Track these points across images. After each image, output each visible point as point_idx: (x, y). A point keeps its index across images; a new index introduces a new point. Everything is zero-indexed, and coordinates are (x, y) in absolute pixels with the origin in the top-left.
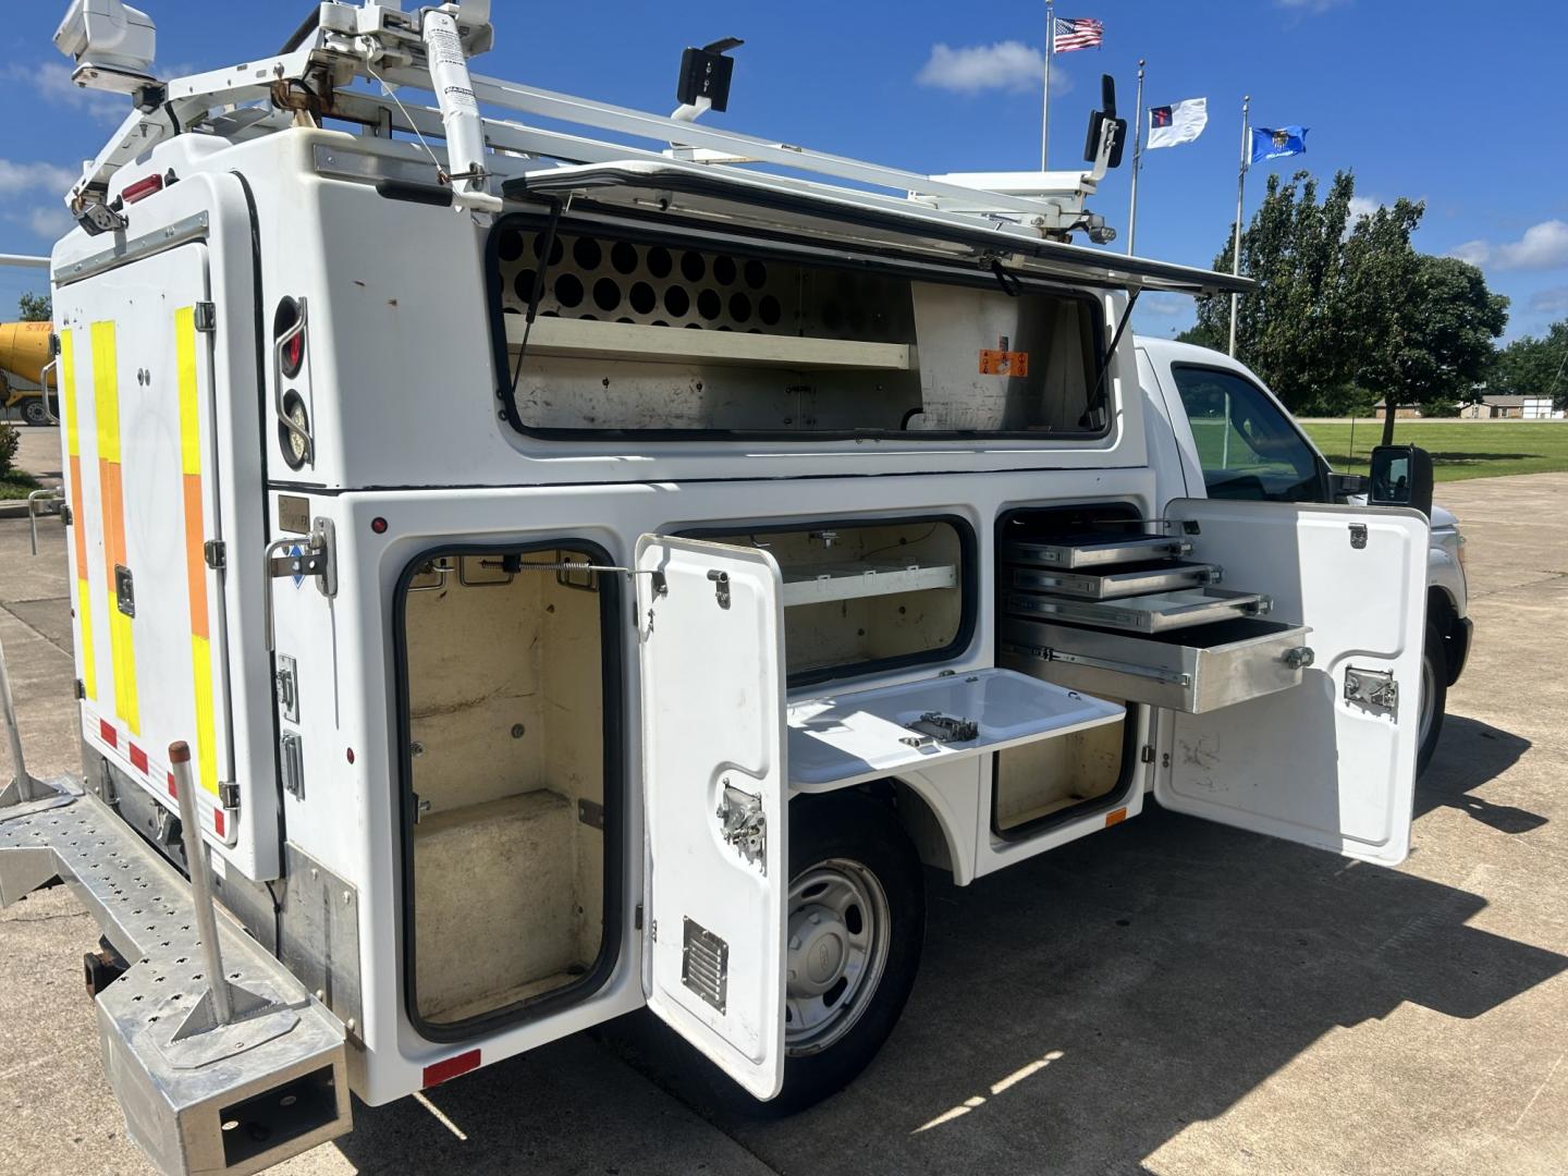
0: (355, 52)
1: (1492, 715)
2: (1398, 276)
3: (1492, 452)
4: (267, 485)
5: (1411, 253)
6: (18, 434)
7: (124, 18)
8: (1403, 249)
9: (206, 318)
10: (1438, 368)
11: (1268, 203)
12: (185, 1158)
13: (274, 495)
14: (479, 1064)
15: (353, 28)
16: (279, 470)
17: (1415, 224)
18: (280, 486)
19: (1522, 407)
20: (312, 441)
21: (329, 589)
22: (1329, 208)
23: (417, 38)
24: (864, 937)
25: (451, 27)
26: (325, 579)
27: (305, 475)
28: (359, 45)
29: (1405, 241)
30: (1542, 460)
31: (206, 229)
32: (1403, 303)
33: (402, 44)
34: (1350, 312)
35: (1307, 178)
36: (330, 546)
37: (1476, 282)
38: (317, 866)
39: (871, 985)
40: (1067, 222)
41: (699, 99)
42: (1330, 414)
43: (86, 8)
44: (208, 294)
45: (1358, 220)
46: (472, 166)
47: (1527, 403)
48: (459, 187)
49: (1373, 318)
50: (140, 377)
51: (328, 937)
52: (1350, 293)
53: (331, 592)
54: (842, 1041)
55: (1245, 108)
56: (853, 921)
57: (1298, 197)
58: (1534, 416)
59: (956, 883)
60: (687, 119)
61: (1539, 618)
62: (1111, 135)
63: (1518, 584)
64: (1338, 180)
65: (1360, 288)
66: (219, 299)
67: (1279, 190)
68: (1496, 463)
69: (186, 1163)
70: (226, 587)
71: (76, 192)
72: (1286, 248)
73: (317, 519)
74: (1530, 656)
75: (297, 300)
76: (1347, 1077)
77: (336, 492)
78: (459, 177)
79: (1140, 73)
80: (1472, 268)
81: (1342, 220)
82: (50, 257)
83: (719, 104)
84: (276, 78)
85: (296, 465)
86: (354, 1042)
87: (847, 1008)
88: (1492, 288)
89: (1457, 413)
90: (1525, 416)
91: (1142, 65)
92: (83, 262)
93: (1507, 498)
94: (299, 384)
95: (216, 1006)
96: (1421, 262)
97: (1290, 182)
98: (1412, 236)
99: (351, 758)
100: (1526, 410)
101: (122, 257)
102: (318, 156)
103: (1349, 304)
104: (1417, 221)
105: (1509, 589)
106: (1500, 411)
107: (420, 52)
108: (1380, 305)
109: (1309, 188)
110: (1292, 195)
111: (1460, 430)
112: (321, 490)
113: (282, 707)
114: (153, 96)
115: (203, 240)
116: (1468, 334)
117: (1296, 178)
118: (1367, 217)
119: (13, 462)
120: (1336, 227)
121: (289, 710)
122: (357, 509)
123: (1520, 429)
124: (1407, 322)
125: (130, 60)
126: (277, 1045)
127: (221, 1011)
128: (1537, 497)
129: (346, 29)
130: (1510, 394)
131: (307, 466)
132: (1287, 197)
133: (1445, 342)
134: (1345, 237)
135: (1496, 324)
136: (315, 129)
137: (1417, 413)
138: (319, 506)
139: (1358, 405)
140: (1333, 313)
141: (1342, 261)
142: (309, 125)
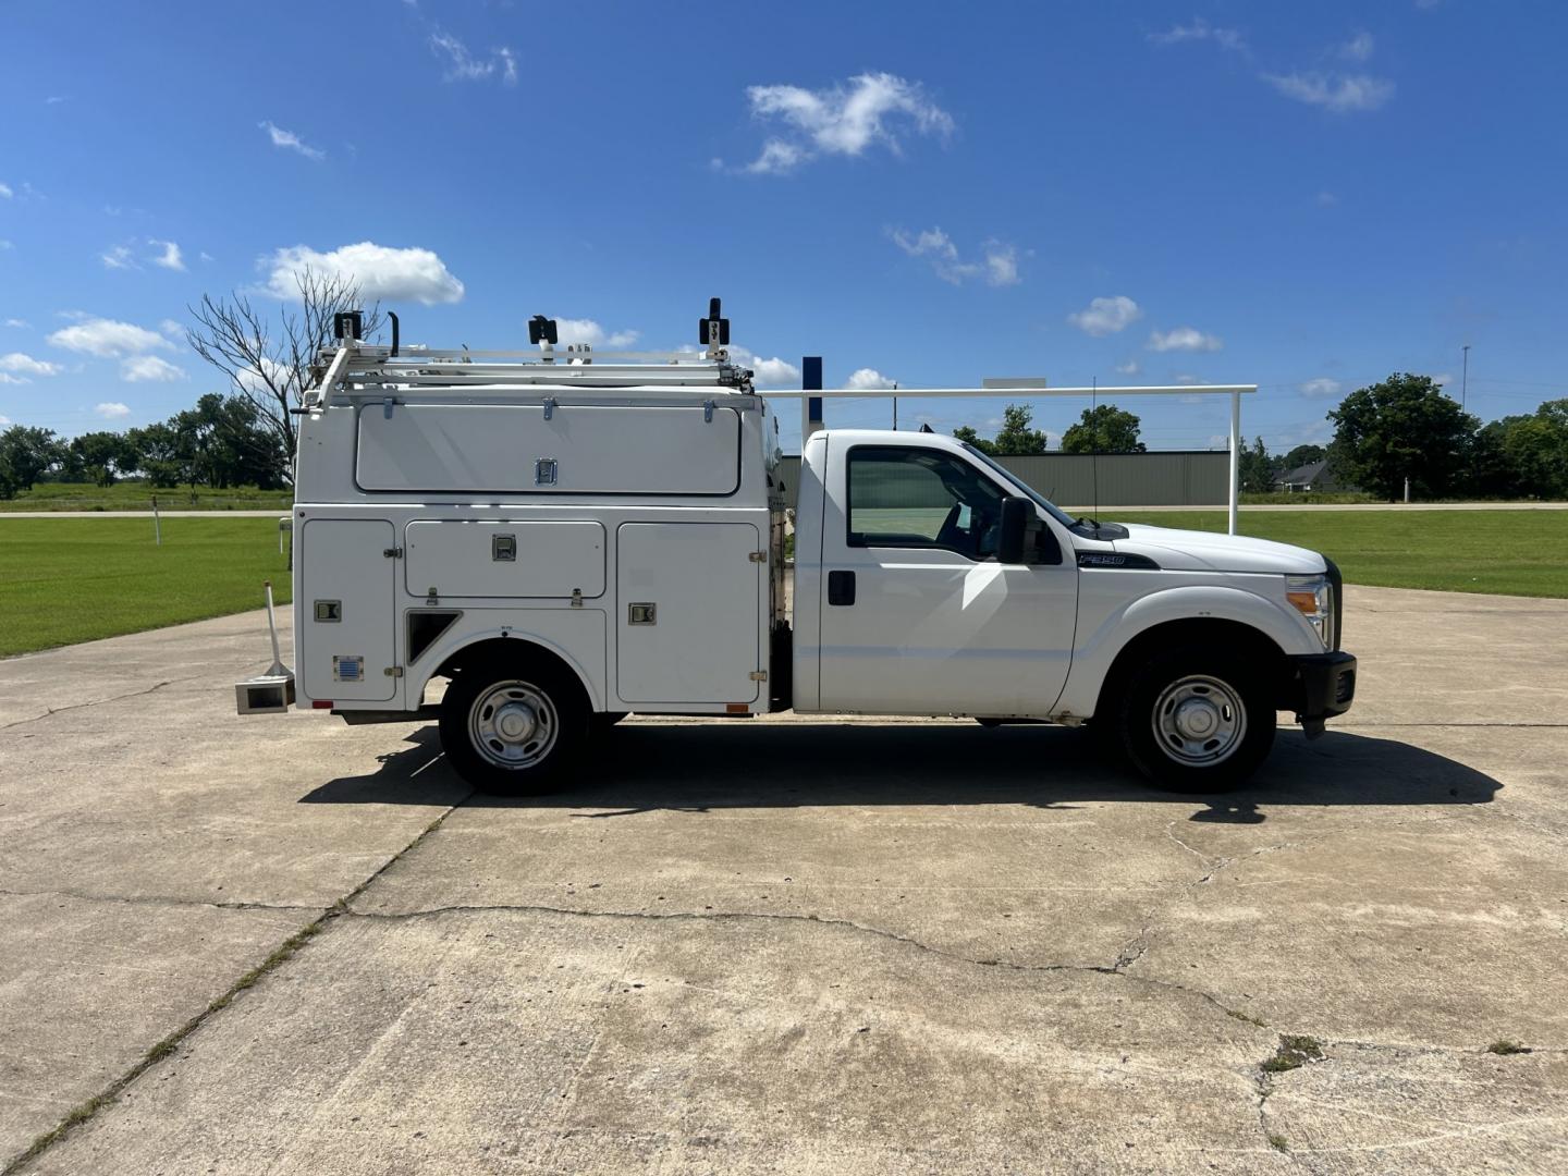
14: (333, 707)
24: (549, 726)
41: (540, 341)
62: (717, 329)
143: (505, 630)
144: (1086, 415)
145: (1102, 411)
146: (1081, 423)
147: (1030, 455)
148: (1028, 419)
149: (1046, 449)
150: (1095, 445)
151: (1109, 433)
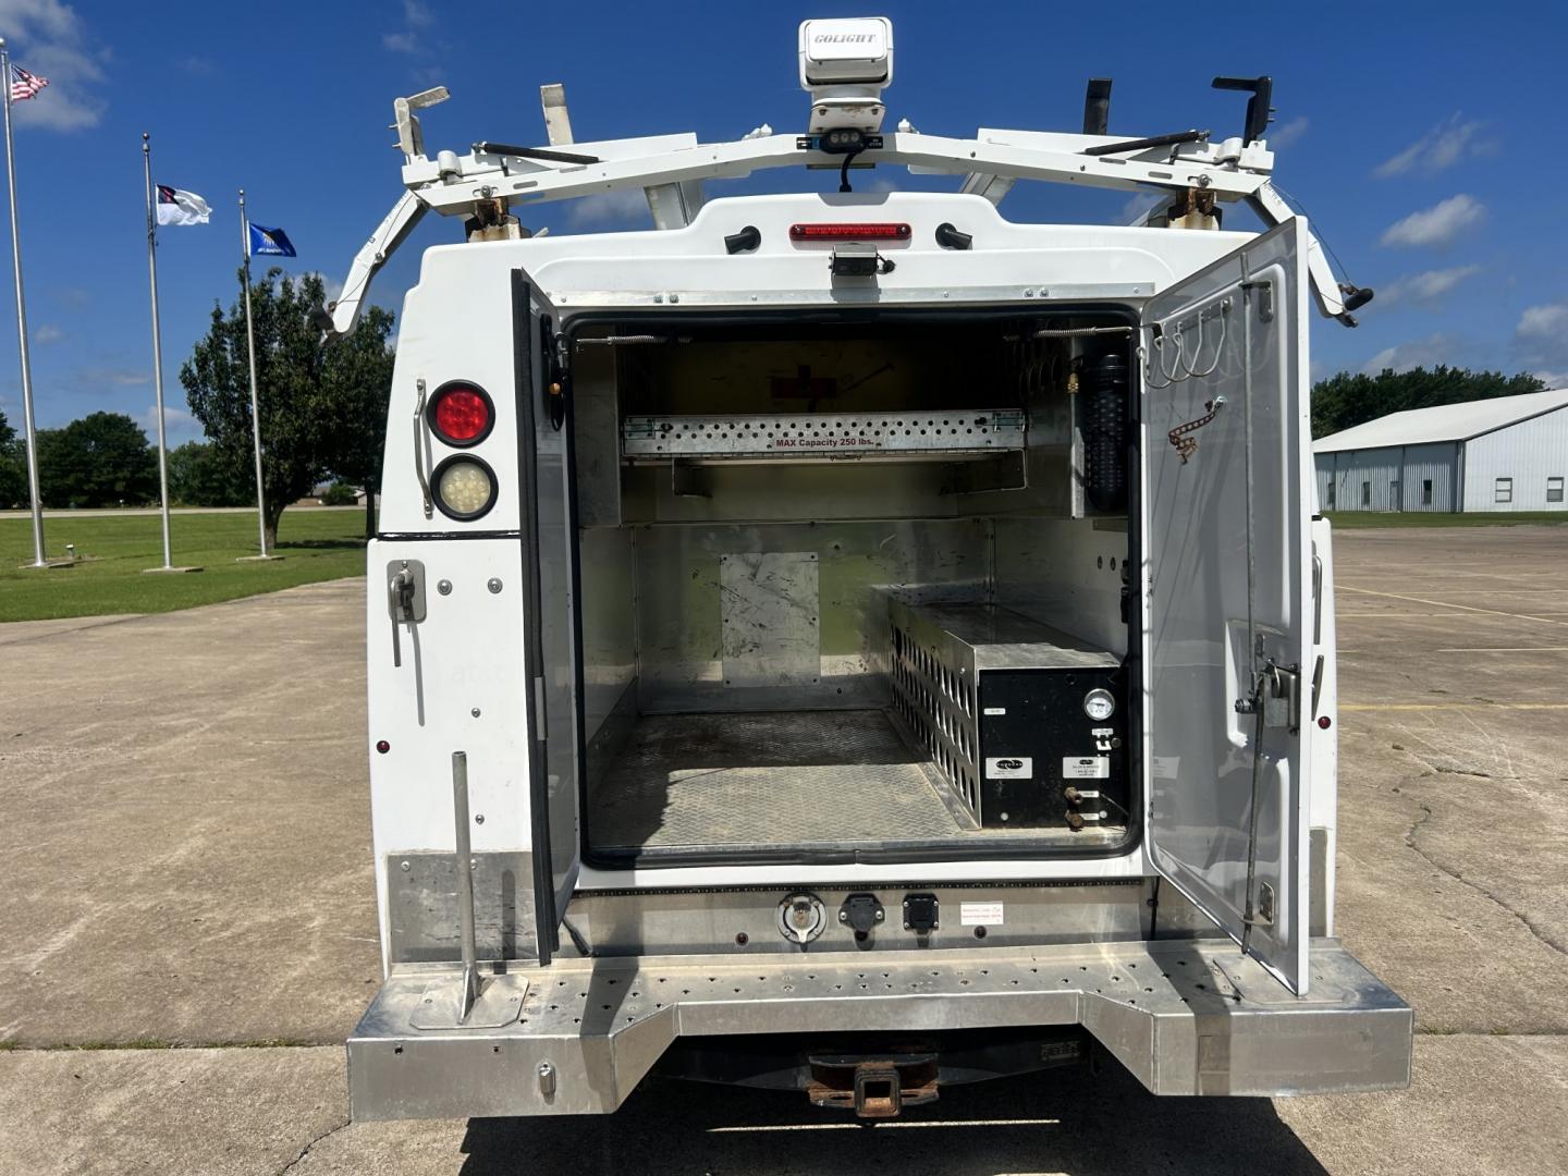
17: (388, 330)
35: (284, 274)
57: (277, 294)
79: (146, 147)
91: (146, 138)
109: (286, 287)
110: (270, 290)
117: (271, 273)
132: (264, 291)
137: (320, 502)
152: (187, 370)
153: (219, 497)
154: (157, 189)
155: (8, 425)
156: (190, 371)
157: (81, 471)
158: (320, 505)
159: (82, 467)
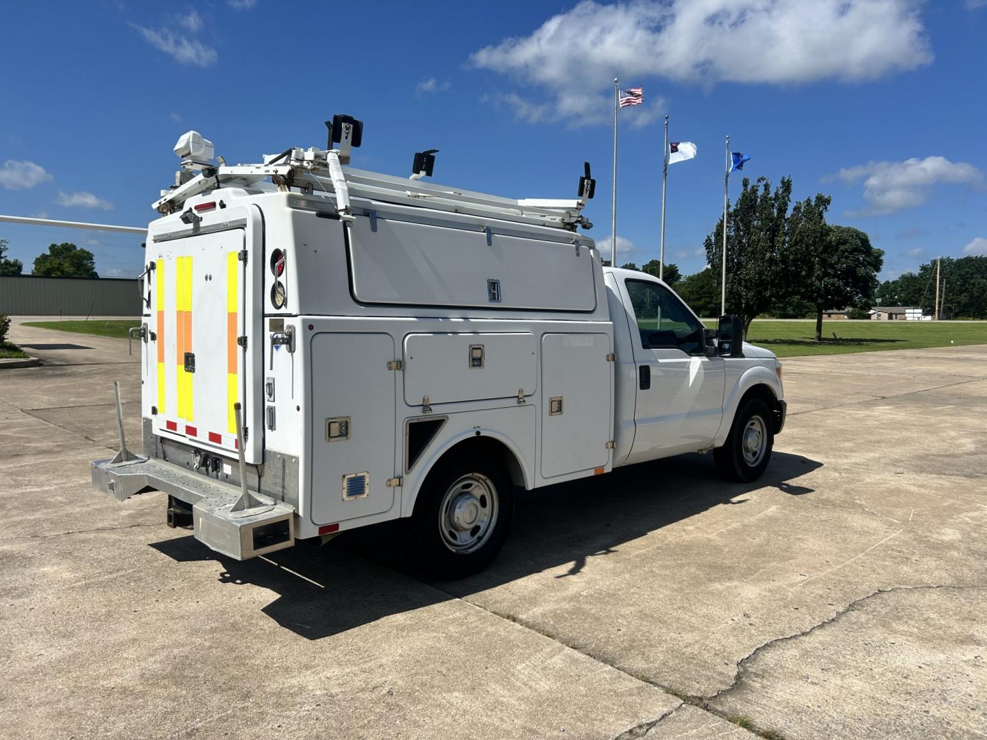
0: (303, 166)
1: (810, 454)
2: (817, 237)
3: (880, 338)
4: (264, 316)
5: (825, 225)
6: (10, 321)
7: (204, 144)
8: (820, 223)
9: (243, 256)
10: (845, 289)
11: (744, 195)
12: (241, 543)
13: (267, 320)
14: (338, 529)
15: (303, 158)
16: (269, 308)
17: (826, 208)
18: (269, 315)
19: (904, 314)
20: (287, 298)
21: (291, 350)
22: (777, 198)
23: (325, 162)
24: (488, 509)
25: (337, 158)
26: (290, 346)
27: (283, 310)
28: (305, 164)
29: (822, 218)
30: (908, 343)
31: (245, 225)
32: (821, 253)
33: (319, 164)
34: (791, 257)
35: (765, 181)
36: (293, 335)
37: (865, 241)
38: (279, 454)
39: (490, 530)
40: (573, 220)
41: (421, 172)
42: (795, 317)
43: (191, 140)
44: (245, 248)
45: (795, 204)
46: (346, 206)
47: (907, 311)
48: (341, 214)
49: (806, 261)
50: (206, 278)
51: (283, 480)
52: (791, 246)
53: (293, 350)
54: (477, 551)
55: (727, 142)
56: (483, 501)
57: (761, 192)
58: (912, 319)
59: (526, 489)
60: (416, 179)
61: (857, 416)
62: (589, 186)
63: (857, 401)
64: (783, 182)
65: (796, 243)
66: (250, 248)
67: (749, 187)
68: (878, 344)
69: (241, 546)
70: (246, 354)
71: (160, 203)
72: (755, 220)
73: (288, 326)
74: (842, 432)
75: (282, 250)
76: (686, 568)
77: (296, 316)
78: (341, 210)
79: (666, 122)
80: (862, 233)
81: (786, 204)
82: (147, 228)
83: (429, 173)
84: (274, 173)
85: (278, 308)
86: (296, 515)
87: (480, 538)
88: (875, 245)
89: (869, 317)
90: (908, 319)
91: (667, 118)
92: (173, 233)
93: (874, 362)
94: (282, 279)
95: (245, 502)
96: (830, 230)
97: (755, 184)
98: (825, 214)
99: (298, 409)
100: (907, 315)
101: (197, 232)
102: (292, 201)
103: (790, 252)
104: (828, 206)
105: (850, 404)
106: (894, 316)
107: (326, 165)
108: (809, 254)
109: (767, 187)
110: (757, 190)
111: (864, 326)
112: (290, 315)
113: (267, 396)
114: (211, 172)
115: (243, 228)
116: (861, 271)
117: (759, 181)
118: (800, 203)
119: (6, 336)
120: (782, 210)
121: (270, 397)
122: (304, 321)
123: (900, 326)
124: (823, 263)
125: (204, 159)
126: (268, 513)
127: (246, 504)
128: (891, 361)
129: (301, 158)
130: (899, 306)
131: (283, 307)
132: (754, 191)
133: (849, 274)
134: (788, 214)
135: (877, 264)
136: (288, 193)
137: (846, 317)
138: (287, 321)
139: (812, 312)
140: (782, 257)
141: (786, 228)
142: (286, 191)
143: (477, 429)
144: (53, 247)
145: (68, 248)
146: (48, 253)
147: (11, 276)
148: (6, 249)
149: (22, 273)
150: (62, 272)
151: (72, 264)
152: (709, 239)
153: (782, 312)
154: (670, 146)
155: (679, 273)
156: (711, 240)
157: (708, 297)
158: (846, 319)
159: (708, 295)
